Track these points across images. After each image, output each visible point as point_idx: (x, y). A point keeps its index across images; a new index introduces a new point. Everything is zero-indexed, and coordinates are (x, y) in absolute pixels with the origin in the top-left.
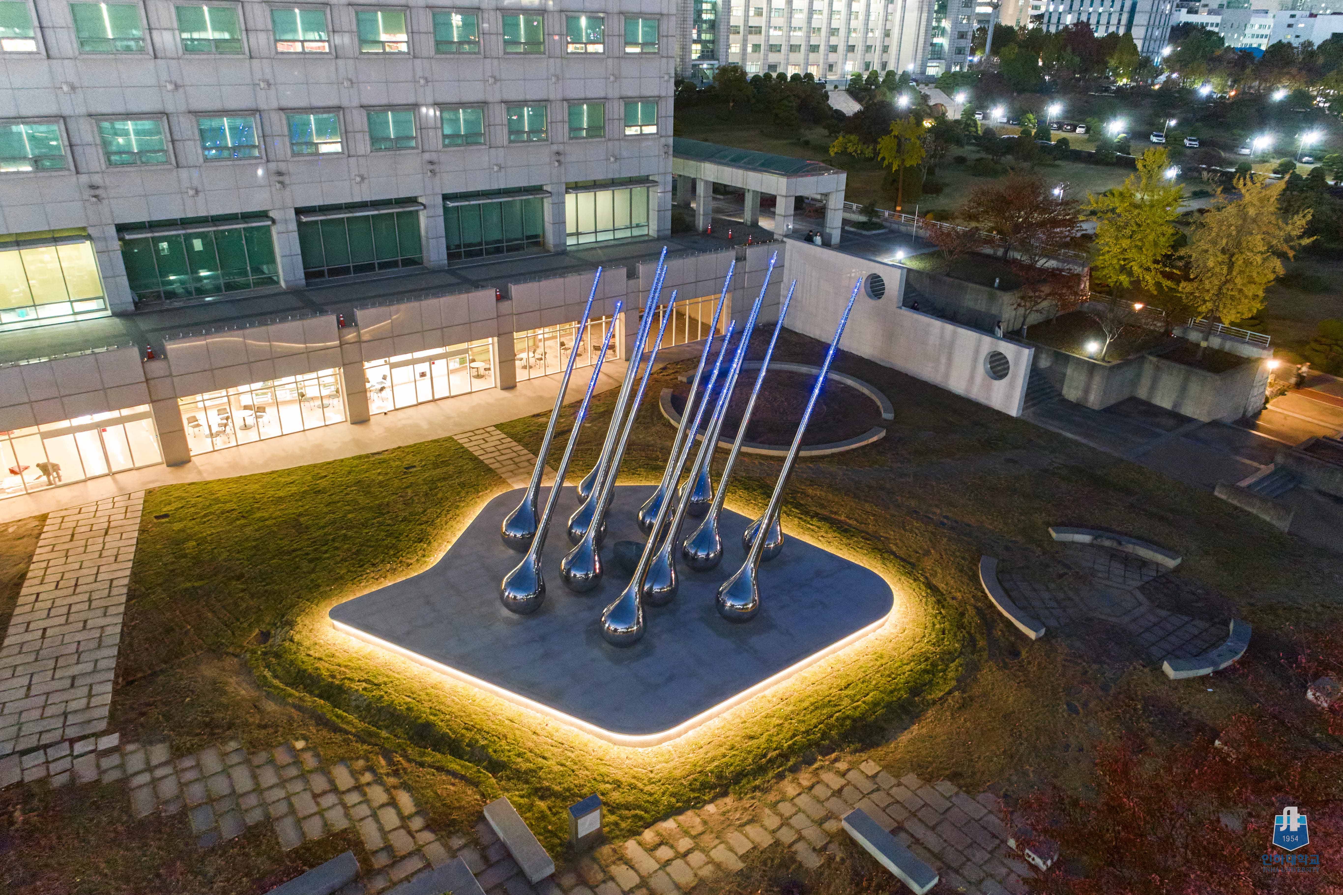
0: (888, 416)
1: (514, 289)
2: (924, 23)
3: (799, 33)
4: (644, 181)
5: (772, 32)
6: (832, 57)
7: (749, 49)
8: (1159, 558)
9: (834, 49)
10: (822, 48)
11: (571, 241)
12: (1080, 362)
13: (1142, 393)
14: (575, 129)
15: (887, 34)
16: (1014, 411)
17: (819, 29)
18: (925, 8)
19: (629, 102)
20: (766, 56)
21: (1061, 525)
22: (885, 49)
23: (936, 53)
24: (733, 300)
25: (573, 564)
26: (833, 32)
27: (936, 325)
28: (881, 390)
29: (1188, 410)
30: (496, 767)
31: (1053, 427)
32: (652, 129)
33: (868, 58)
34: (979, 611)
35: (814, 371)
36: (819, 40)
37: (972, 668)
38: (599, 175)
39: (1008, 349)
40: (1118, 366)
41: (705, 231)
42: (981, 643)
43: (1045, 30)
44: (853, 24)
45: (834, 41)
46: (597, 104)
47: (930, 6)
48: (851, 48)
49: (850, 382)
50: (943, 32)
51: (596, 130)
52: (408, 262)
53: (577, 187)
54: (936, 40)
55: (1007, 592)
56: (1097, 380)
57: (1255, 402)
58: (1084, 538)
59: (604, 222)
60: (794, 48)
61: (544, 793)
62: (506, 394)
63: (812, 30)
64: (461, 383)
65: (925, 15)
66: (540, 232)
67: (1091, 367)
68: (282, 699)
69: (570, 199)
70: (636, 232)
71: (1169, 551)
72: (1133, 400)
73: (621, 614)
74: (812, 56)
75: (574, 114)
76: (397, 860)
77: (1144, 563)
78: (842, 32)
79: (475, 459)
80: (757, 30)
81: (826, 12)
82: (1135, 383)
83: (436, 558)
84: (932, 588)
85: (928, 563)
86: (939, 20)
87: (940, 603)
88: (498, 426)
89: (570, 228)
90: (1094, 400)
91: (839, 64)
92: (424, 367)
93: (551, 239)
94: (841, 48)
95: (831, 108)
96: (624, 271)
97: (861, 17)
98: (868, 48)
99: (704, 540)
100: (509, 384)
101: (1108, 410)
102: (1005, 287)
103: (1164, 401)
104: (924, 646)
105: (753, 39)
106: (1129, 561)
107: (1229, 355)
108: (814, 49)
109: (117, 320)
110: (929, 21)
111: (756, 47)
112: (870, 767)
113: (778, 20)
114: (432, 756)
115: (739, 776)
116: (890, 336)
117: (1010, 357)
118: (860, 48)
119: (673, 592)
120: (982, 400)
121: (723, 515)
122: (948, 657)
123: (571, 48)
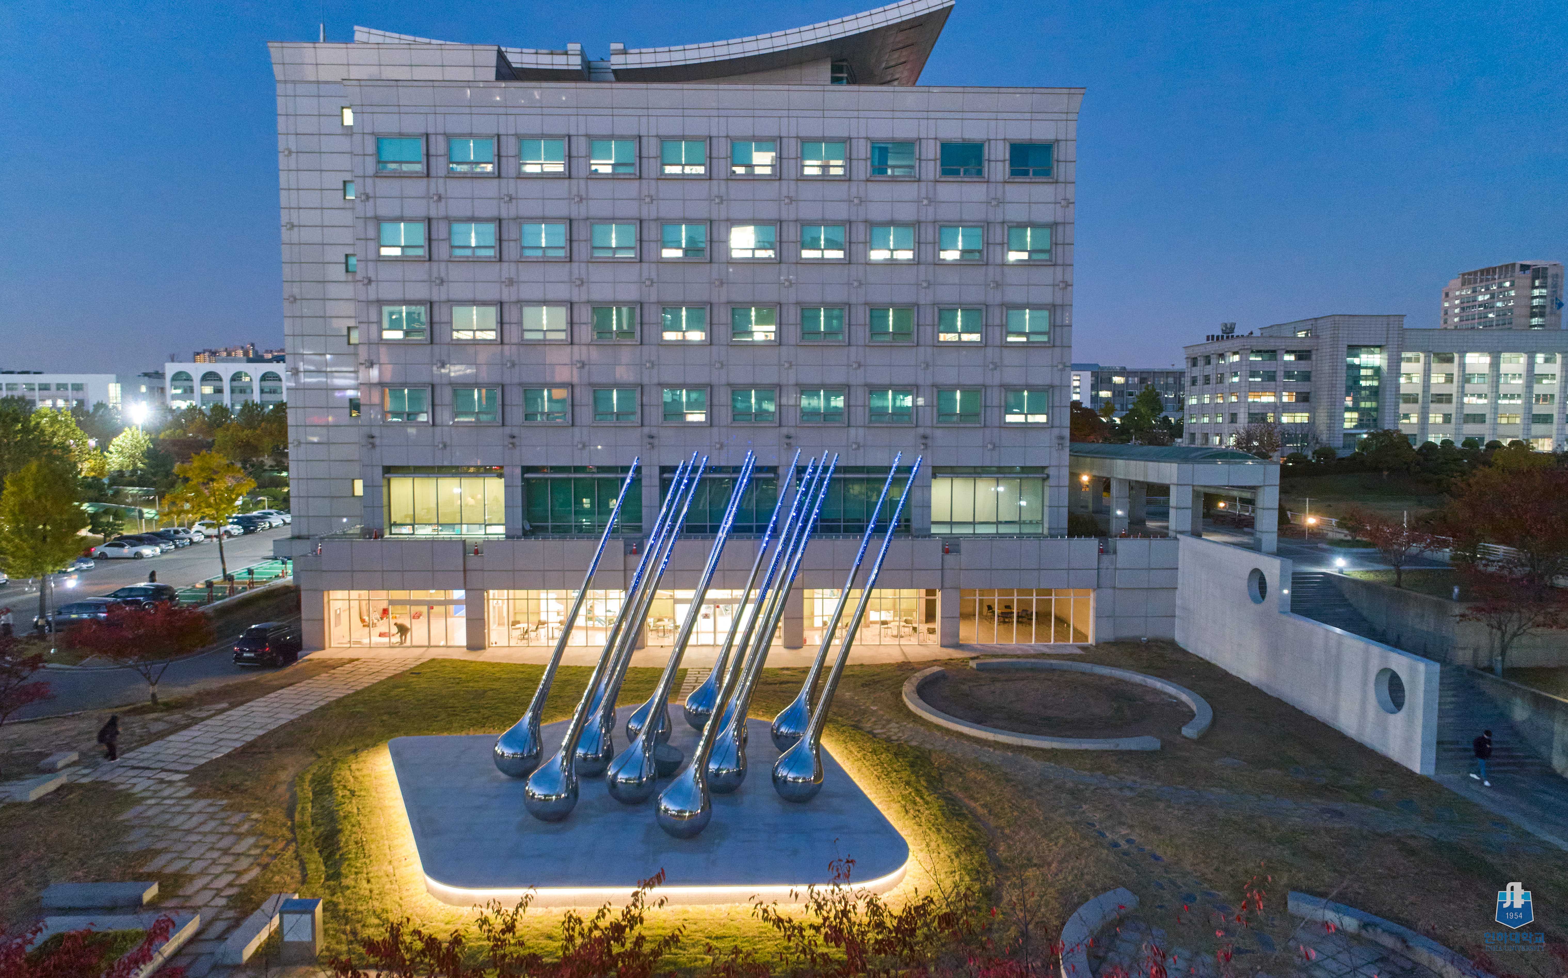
0: (1189, 732)
3: (1516, 401)
5: (1469, 400)
10: (1556, 418)
14: (945, 413)
16: (1417, 765)
17: (1551, 396)
20: (1459, 426)
24: (1101, 601)
27: (1319, 633)
32: (1040, 418)
36: (1551, 408)
38: (974, 460)
39: (1409, 666)
51: (970, 416)
59: (986, 513)
63: (1532, 395)
70: (1027, 529)
74: (1537, 426)
75: (946, 400)
81: (1559, 376)
96: (939, 543)
100: (794, 644)
105: (1441, 408)
108: (1542, 418)
113: (1478, 387)
116: (1274, 651)
117: (1408, 678)
120: (1374, 742)
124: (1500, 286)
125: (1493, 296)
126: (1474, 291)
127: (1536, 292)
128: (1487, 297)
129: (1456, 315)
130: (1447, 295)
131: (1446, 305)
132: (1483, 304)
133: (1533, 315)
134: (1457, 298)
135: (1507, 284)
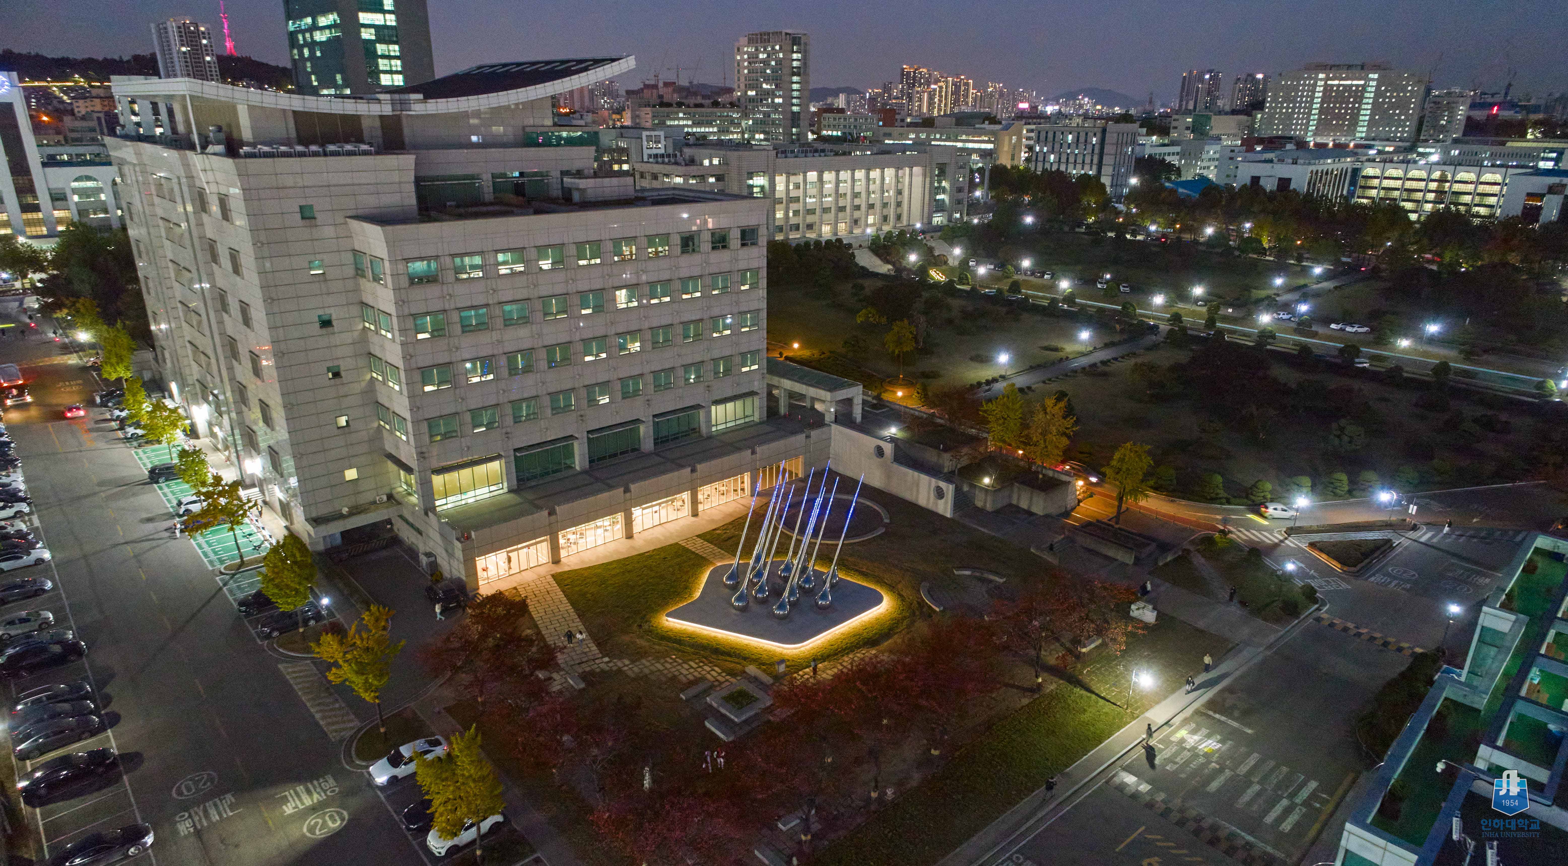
0: (887, 521)
1: (699, 467)
2: (927, 186)
3: (830, 199)
4: (752, 394)
5: (808, 200)
6: (857, 214)
7: (791, 214)
8: (997, 579)
9: (858, 208)
10: (848, 209)
11: (714, 429)
12: (981, 489)
13: (1014, 502)
14: (717, 373)
15: (899, 192)
16: (948, 515)
17: (845, 194)
18: (928, 174)
19: (743, 355)
20: (804, 218)
21: (959, 568)
22: (899, 204)
23: (939, 207)
24: (805, 459)
25: (757, 592)
26: (856, 195)
27: (910, 472)
28: (884, 506)
29: (1034, 510)
30: (745, 659)
31: (967, 522)
32: (756, 367)
33: (885, 212)
34: (919, 603)
35: (850, 498)
36: (847, 202)
37: (913, 622)
38: (729, 393)
39: (943, 484)
40: (999, 490)
41: (785, 416)
42: (917, 613)
43: (1033, 169)
44: (872, 187)
45: (857, 202)
46: (727, 359)
47: (932, 172)
48: (871, 206)
49: (868, 503)
50: (944, 191)
51: (727, 372)
52: (634, 450)
53: (717, 402)
54: (938, 197)
55: (932, 596)
56: (989, 498)
57: (1071, 503)
58: (968, 573)
59: (730, 417)
60: (826, 210)
61: (764, 664)
62: (694, 519)
63: (838, 195)
64: (673, 516)
65: (928, 180)
66: (696, 426)
67: (985, 490)
68: (660, 645)
69: (713, 408)
70: (747, 420)
71: (1001, 575)
72: (1010, 505)
73: (781, 607)
74: (841, 215)
75: (717, 366)
76: (721, 683)
77: (991, 581)
78: (864, 195)
79: (693, 553)
80: (797, 200)
81: (849, 181)
82: (1010, 497)
83: (697, 594)
84: (900, 595)
85: (900, 586)
86: (940, 182)
87: (903, 600)
88: (698, 536)
89: (714, 422)
90: (989, 507)
91: (863, 219)
92: (656, 508)
93: (704, 430)
94: (864, 207)
95: (857, 265)
96: (750, 451)
97: (878, 182)
98: (885, 205)
99: (807, 580)
100: (695, 514)
101: (997, 512)
102: (945, 450)
103: (1024, 505)
104: (895, 615)
105: (794, 206)
106: (983, 580)
107: (1056, 480)
108: (842, 209)
109: (512, 495)
110: (932, 183)
111: (796, 213)
112: (874, 652)
113: (812, 191)
114: (721, 657)
115: (829, 656)
116: (889, 476)
117: (944, 489)
118: (878, 206)
119: (798, 599)
120: (934, 509)
121: (814, 570)
122: (904, 618)
123: (715, 335)
124: (773, 49)
125: (769, 56)
126: (757, 50)
127: (795, 56)
128: (765, 56)
129: (745, 68)
130: (738, 49)
131: (738, 58)
132: (763, 61)
133: (794, 74)
134: (745, 53)
135: (777, 47)
